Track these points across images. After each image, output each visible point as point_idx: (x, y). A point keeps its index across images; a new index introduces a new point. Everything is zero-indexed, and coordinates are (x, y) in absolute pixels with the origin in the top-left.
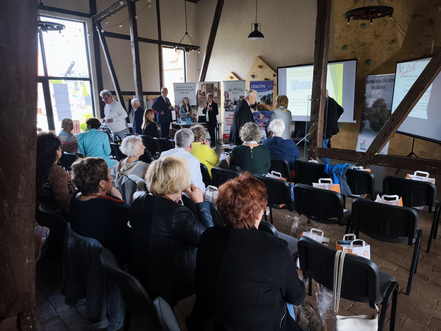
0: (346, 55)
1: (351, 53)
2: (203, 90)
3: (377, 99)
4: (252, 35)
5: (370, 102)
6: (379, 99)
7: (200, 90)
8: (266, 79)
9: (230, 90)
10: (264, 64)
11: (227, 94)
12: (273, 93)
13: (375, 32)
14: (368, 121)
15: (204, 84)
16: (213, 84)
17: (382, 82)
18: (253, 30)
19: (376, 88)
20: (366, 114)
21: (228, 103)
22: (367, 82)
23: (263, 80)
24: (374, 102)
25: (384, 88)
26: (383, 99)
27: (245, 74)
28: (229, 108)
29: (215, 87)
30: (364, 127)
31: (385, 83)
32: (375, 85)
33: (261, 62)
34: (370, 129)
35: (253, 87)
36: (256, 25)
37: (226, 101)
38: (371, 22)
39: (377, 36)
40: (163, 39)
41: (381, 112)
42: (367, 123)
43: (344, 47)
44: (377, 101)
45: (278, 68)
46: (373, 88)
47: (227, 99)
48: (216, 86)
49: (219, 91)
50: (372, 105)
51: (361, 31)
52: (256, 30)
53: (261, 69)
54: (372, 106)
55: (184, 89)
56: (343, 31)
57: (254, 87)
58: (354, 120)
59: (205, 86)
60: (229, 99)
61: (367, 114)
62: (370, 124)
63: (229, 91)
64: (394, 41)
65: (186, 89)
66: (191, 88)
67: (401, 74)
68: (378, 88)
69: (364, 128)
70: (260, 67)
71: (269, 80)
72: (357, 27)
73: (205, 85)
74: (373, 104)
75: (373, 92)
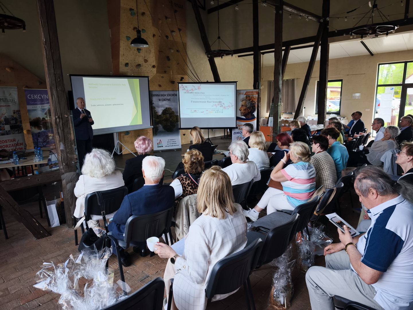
0: (128, 72)
1: (131, 71)
3: (165, 108)
13: (145, 57)
19: (162, 100)
20: (157, 120)
24: (163, 110)
25: (169, 100)
31: (170, 97)
34: (164, 130)
39: (146, 61)
41: (171, 117)
42: (160, 127)
50: (161, 113)
51: (137, 55)
53: (13, 72)
56: (126, 50)
57: (32, 97)
58: (151, 125)
62: (163, 127)
64: (154, 66)
67: (185, 92)
69: (158, 131)
70: (11, 69)
72: (135, 50)
75: (160, 103)
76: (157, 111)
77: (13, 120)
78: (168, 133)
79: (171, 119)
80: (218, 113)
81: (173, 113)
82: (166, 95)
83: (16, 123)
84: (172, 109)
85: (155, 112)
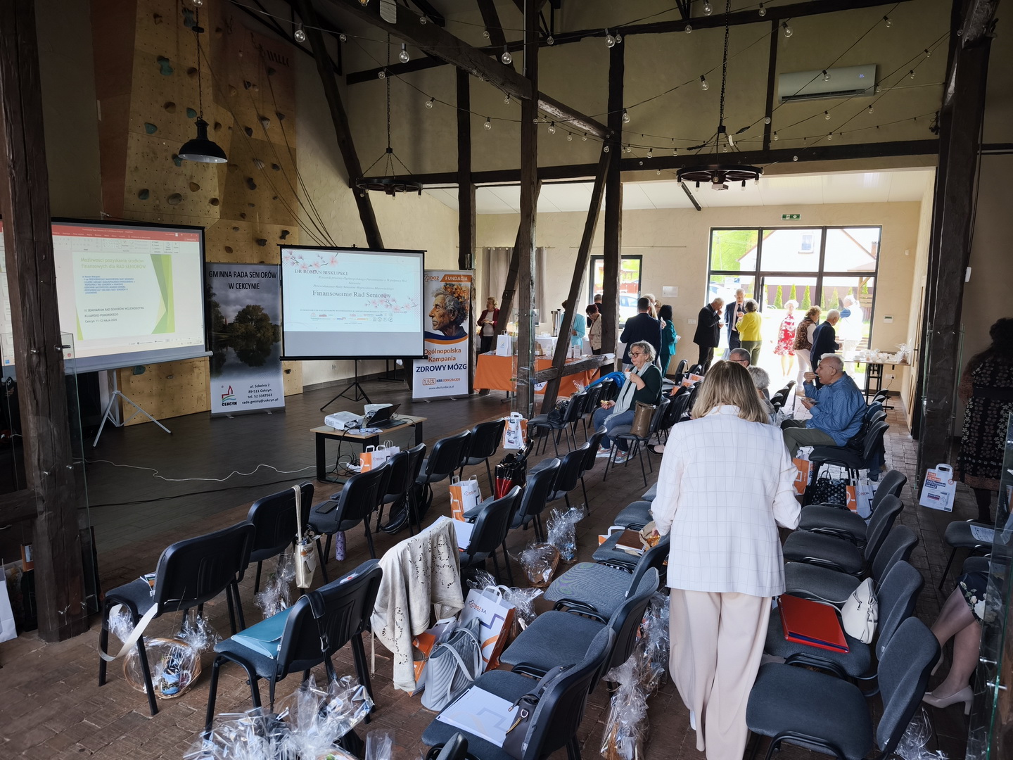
0: (146, 212)
3: (245, 307)
5: (230, 314)
6: (248, 307)
13: (191, 176)
14: (231, 349)
19: (238, 287)
20: (223, 336)
22: (213, 274)
24: (239, 312)
25: (256, 286)
26: (259, 306)
30: (224, 361)
31: (257, 279)
32: (234, 280)
34: (240, 362)
39: (194, 186)
42: (231, 353)
43: (144, 193)
44: (244, 310)
46: (231, 286)
50: (234, 319)
56: (143, 157)
58: (207, 350)
61: (226, 336)
62: (238, 353)
64: (215, 201)
67: (297, 267)
68: (243, 286)
69: (225, 364)
72: (166, 158)
74: (238, 316)
75: (233, 294)
76: (223, 314)
78: (251, 368)
79: (259, 335)
80: (380, 321)
81: (265, 318)
82: (249, 275)
84: (263, 309)
85: (217, 316)
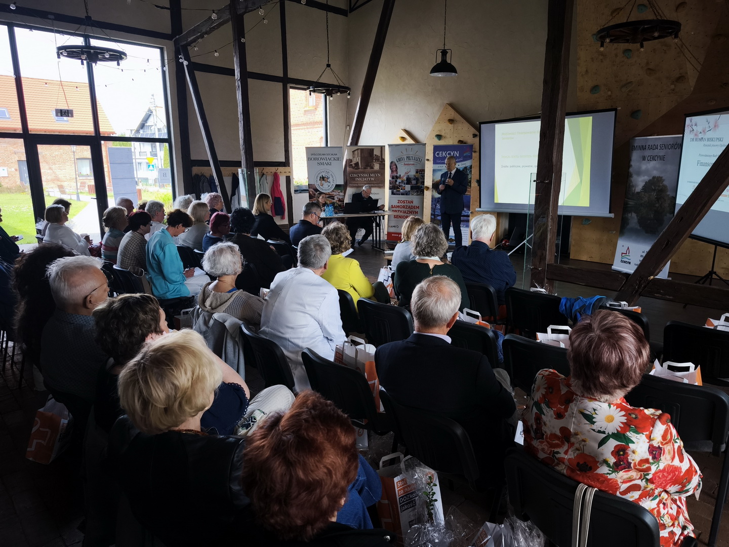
0: (598, 103)
1: (607, 99)
2: (355, 159)
3: (651, 178)
4: (436, 69)
5: (639, 182)
6: (654, 178)
7: (350, 159)
8: (460, 141)
9: (399, 160)
10: (458, 117)
11: (395, 166)
12: (471, 166)
13: (647, 63)
14: (634, 215)
15: (358, 149)
16: (373, 149)
17: (659, 148)
18: (439, 60)
19: (649, 159)
20: (631, 203)
21: (396, 181)
22: (633, 148)
23: (456, 143)
24: (646, 183)
25: (662, 158)
26: (662, 177)
27: (426, 133)
28: (398, 190)
29: (376, 155)
30: (628, 224)
31: (665, 151)
32: (647, 153)
33: (452, 114)
34: (639, 228)
35: (438, 154)
36: (444, 53)
37: (393, 178)
38: (642, 46)
39: (650, 71)
40: (292, 74)
41: (658, 199)
42: (633, 218)
43: (595, 89)
44: (650, 181)
45: (481, 123)
46: (644, 158)
47: (395, 174)
48: (377, 152)
49: (382, 162)
50: (641, 188)
51: (623, 61)
52: (444, 60)
53: (452, 125)
54: (643, 189)
55: (323, 157)
56: (593, 61)
57: (440, 154)
58: (610, 212)
59: (358, 153)
60: (398, 175)
61: (633, 203)
62: (639, 219)
63: (397, 162)
64: (681, 78)
65: (328, 157)
66: (335, 156)
67: (692, 136)
68: (653, 158)
69: (628, 227)
70: (451, 121)
71: (465, 143)
72: (616, 55)
73: (359, 151)
74: (644, 186)
75: (645, 166)
76: (634, 183)
77: (414, 180)
78: (646, 235)
79: (657, 205)
81: (664, 189)
83: (417, 183)
84: (664, 180)
